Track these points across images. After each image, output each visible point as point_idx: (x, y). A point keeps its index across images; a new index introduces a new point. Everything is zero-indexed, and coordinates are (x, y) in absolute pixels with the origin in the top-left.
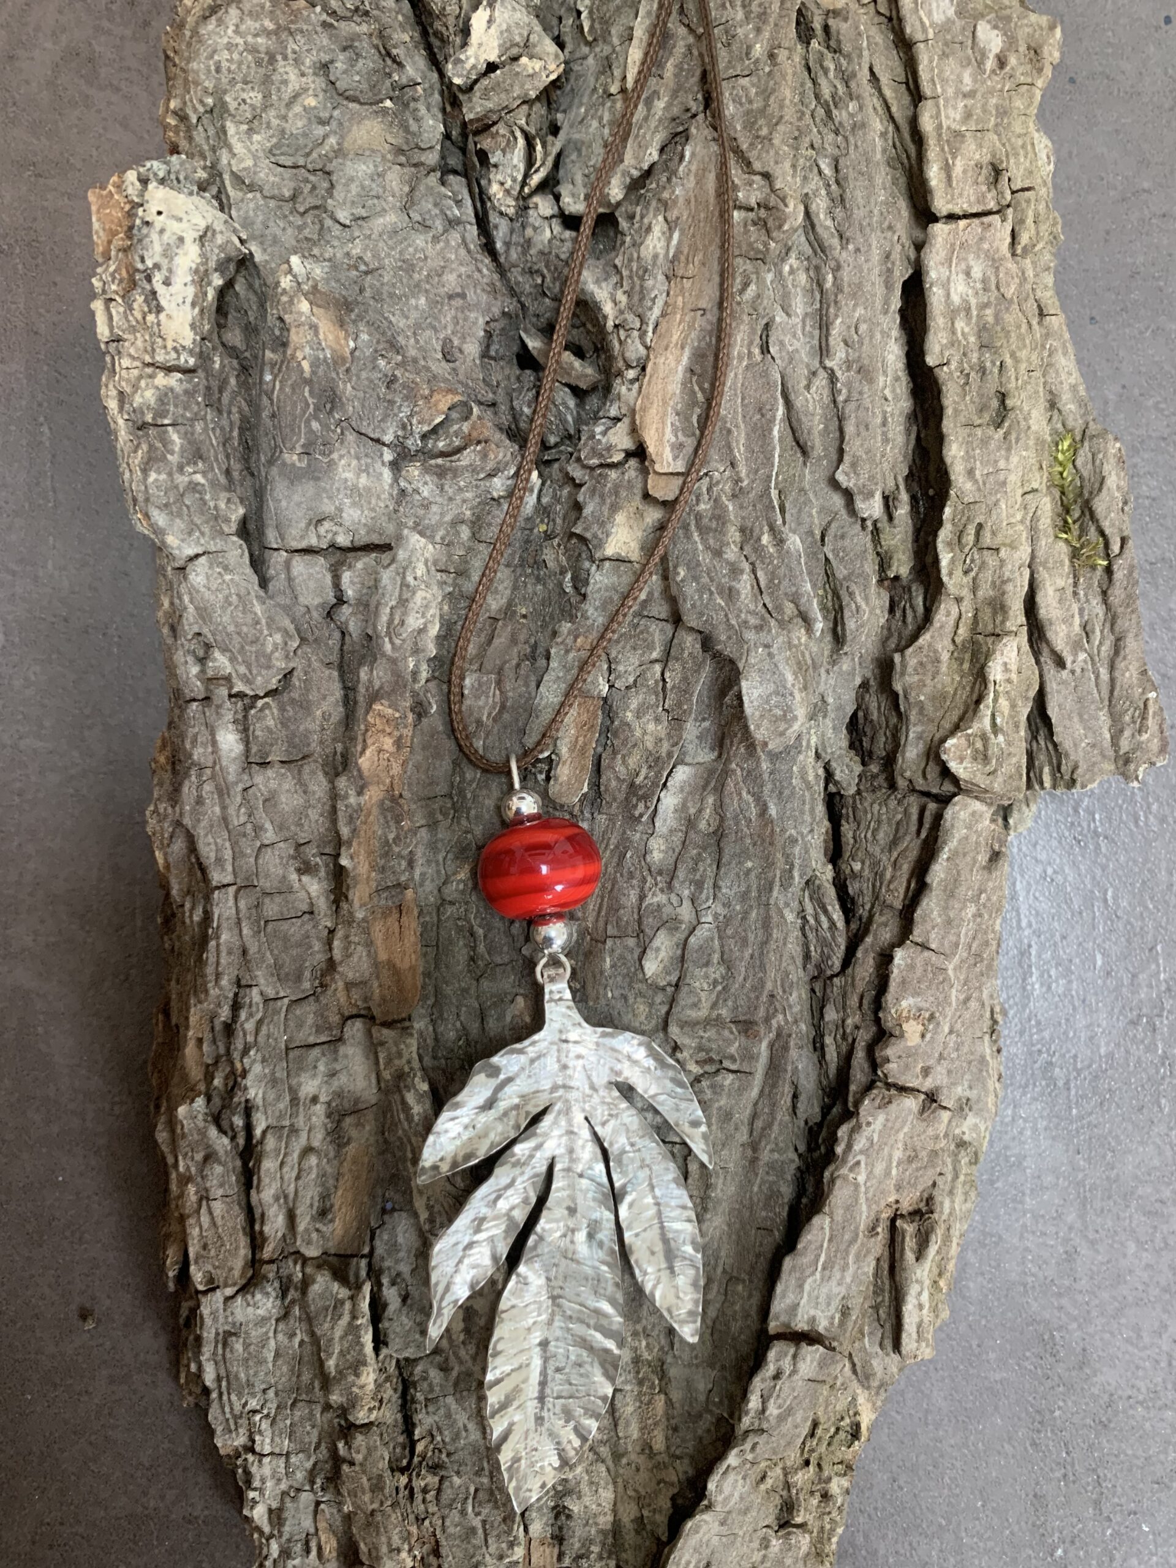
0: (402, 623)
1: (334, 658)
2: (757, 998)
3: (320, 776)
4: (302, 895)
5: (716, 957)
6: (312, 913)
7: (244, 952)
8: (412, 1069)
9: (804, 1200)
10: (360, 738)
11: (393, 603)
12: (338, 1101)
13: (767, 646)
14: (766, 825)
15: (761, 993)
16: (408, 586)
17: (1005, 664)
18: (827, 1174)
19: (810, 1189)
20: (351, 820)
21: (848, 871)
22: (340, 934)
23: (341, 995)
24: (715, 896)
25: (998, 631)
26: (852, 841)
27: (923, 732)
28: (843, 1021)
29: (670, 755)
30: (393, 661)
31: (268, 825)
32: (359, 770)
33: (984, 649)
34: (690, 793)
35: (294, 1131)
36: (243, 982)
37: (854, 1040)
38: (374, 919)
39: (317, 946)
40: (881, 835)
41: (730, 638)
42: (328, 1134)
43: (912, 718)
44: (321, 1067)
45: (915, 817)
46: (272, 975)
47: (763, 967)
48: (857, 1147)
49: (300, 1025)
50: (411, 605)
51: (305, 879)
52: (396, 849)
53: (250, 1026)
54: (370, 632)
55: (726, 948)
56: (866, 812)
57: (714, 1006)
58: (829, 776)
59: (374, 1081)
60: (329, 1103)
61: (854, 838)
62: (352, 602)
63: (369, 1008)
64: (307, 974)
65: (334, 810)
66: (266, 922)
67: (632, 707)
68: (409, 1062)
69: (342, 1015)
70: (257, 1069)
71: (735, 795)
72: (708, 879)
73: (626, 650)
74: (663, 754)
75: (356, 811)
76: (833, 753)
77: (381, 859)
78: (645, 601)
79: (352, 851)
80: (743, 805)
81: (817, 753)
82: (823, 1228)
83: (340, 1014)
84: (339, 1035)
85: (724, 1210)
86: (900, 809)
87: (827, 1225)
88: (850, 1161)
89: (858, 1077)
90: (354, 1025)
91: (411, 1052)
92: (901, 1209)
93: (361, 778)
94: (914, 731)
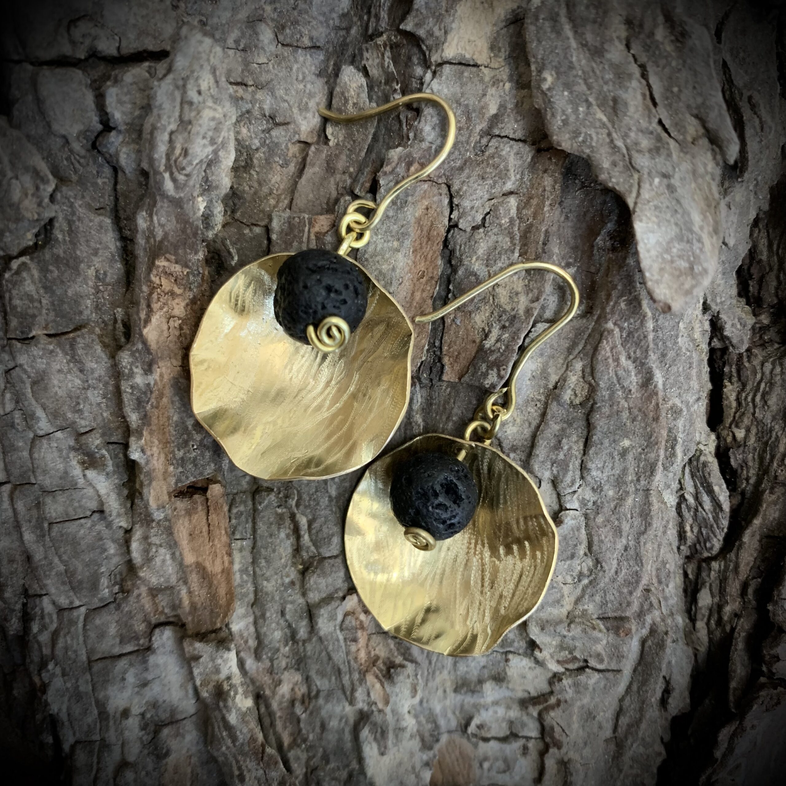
0: (185, 152)
1: (108, 200)
2: (631, 593)
3: (98, 348)
4: (90, 491)
5: (582, 549)
6: (102, 512)
7: (29, 558)
8: (232, 685)
10: (143, 304)
11: (173, 127)
12: (153, 712)
13: (665, 176)
14: (649, 398)
15: (635, 589)
16: (191, 103)
20: (140, 404)
21: (729, 439)
22: (138, 534)
23: (146, 602)
24: (582, 478)
26: (734, 404)
28: (720, 607)
29: (528, 312)
30: (178, 203)
31: (40, 413)
32: (145, 342)
34: (553, 357)
35: (105, 745)
36: (31, 592)
37: (733, 630)
38: (178, 517)
39: (112, 548)
40: (773, 401)
41: (614, 164)
42: (144, 747)
44: (131, 678)
46: (64, 583)
47: (638, 559)
48: (737, 751)
49: (102, 635)
50: (195, 129)
51: (91, 474)
52: (198, 437)
53: (44, 638)
54: (145, 166)
55: (595, 539)
57: (578, 601)
58: (716, 329)
59: (191, 692)
60: (143, 715)
61: (739, 402)
62: (122, 128)
63: (178, 616)
64: (104, 581)
65: (118, 392)
66: (50, 524)
67: (480, 252)
69: (149, 623)
70: (58, 683)
71: (610, 360)
72: (573, 459)
73: (472, 179)
74: (521, 312)
75: (145, 393)
76: (722, 303)
77: (179, 450)
78: (496, 116)
79: (143, 441)
80: (621, 372)
81: (705, 303)
83: (147, 621)
84: (147, 644)
88: (730, 765)
89: (739, 671)
90: (162, 634)
91: (231, 666)
93: (148, 353)
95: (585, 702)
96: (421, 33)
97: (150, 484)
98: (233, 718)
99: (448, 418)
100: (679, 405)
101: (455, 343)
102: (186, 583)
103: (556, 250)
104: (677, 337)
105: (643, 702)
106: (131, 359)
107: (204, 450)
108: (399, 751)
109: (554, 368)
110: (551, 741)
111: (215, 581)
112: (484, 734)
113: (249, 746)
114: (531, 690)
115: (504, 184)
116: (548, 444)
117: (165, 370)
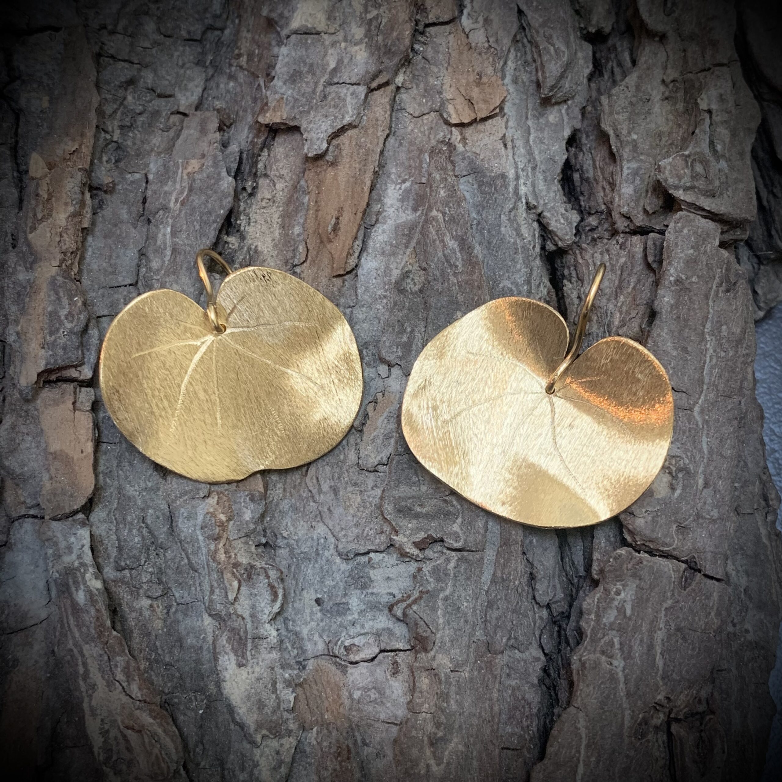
8: (83, 565)
10: (31, 214)
14: (473, 268)
17: (721, 95)
18: (575, 658)
20: (19, 297)
25: (708, 65)
27: (639, 168)
32: (29, 244)
33: (697, 85)
43: (625, 156)
45: (639, 255)
48: (605, 620)
52: (69, 325)
56: (588, 265)
58: (544, 228)
61: (579, 297)
63: (38, 505)
68: (79, 557)
71: (438, 242)
72: (416, 340)
73: (317, 119)
75: (25, 288)
76: (545, 204)
77: (51, 336)
78: (335, 70)
79: (19, 328)
80: (447, 252)
81: (527, 203)
82: (577, 729)
83: (7, 516)
84: (5, 539)
85: (460, 727)
86: (623, 253)
87: (582, 724)
88: (600, 639)
89: (603, 545)
90: (21, 527)
91: (83, 546)
92: (675, 710)
93: (32, 254)
94: (628, 167)
95: (447, 592)
96: (274, 15)
97: (21, 366)
98: (81, 597)
102: (48, 470)
103: (394, 170)
104: (499, 226)
105: (508, 588)
106: (15, 260)
107: (73, 337)
108: (258, 664)
109: (395, 264)
110: (417, 642)
111: (77, 468)
112: (352, 658)
113: (95, 629)
114: (396, 592)
115: (343, 118)
116: (393, 330)
117: (44, 269)
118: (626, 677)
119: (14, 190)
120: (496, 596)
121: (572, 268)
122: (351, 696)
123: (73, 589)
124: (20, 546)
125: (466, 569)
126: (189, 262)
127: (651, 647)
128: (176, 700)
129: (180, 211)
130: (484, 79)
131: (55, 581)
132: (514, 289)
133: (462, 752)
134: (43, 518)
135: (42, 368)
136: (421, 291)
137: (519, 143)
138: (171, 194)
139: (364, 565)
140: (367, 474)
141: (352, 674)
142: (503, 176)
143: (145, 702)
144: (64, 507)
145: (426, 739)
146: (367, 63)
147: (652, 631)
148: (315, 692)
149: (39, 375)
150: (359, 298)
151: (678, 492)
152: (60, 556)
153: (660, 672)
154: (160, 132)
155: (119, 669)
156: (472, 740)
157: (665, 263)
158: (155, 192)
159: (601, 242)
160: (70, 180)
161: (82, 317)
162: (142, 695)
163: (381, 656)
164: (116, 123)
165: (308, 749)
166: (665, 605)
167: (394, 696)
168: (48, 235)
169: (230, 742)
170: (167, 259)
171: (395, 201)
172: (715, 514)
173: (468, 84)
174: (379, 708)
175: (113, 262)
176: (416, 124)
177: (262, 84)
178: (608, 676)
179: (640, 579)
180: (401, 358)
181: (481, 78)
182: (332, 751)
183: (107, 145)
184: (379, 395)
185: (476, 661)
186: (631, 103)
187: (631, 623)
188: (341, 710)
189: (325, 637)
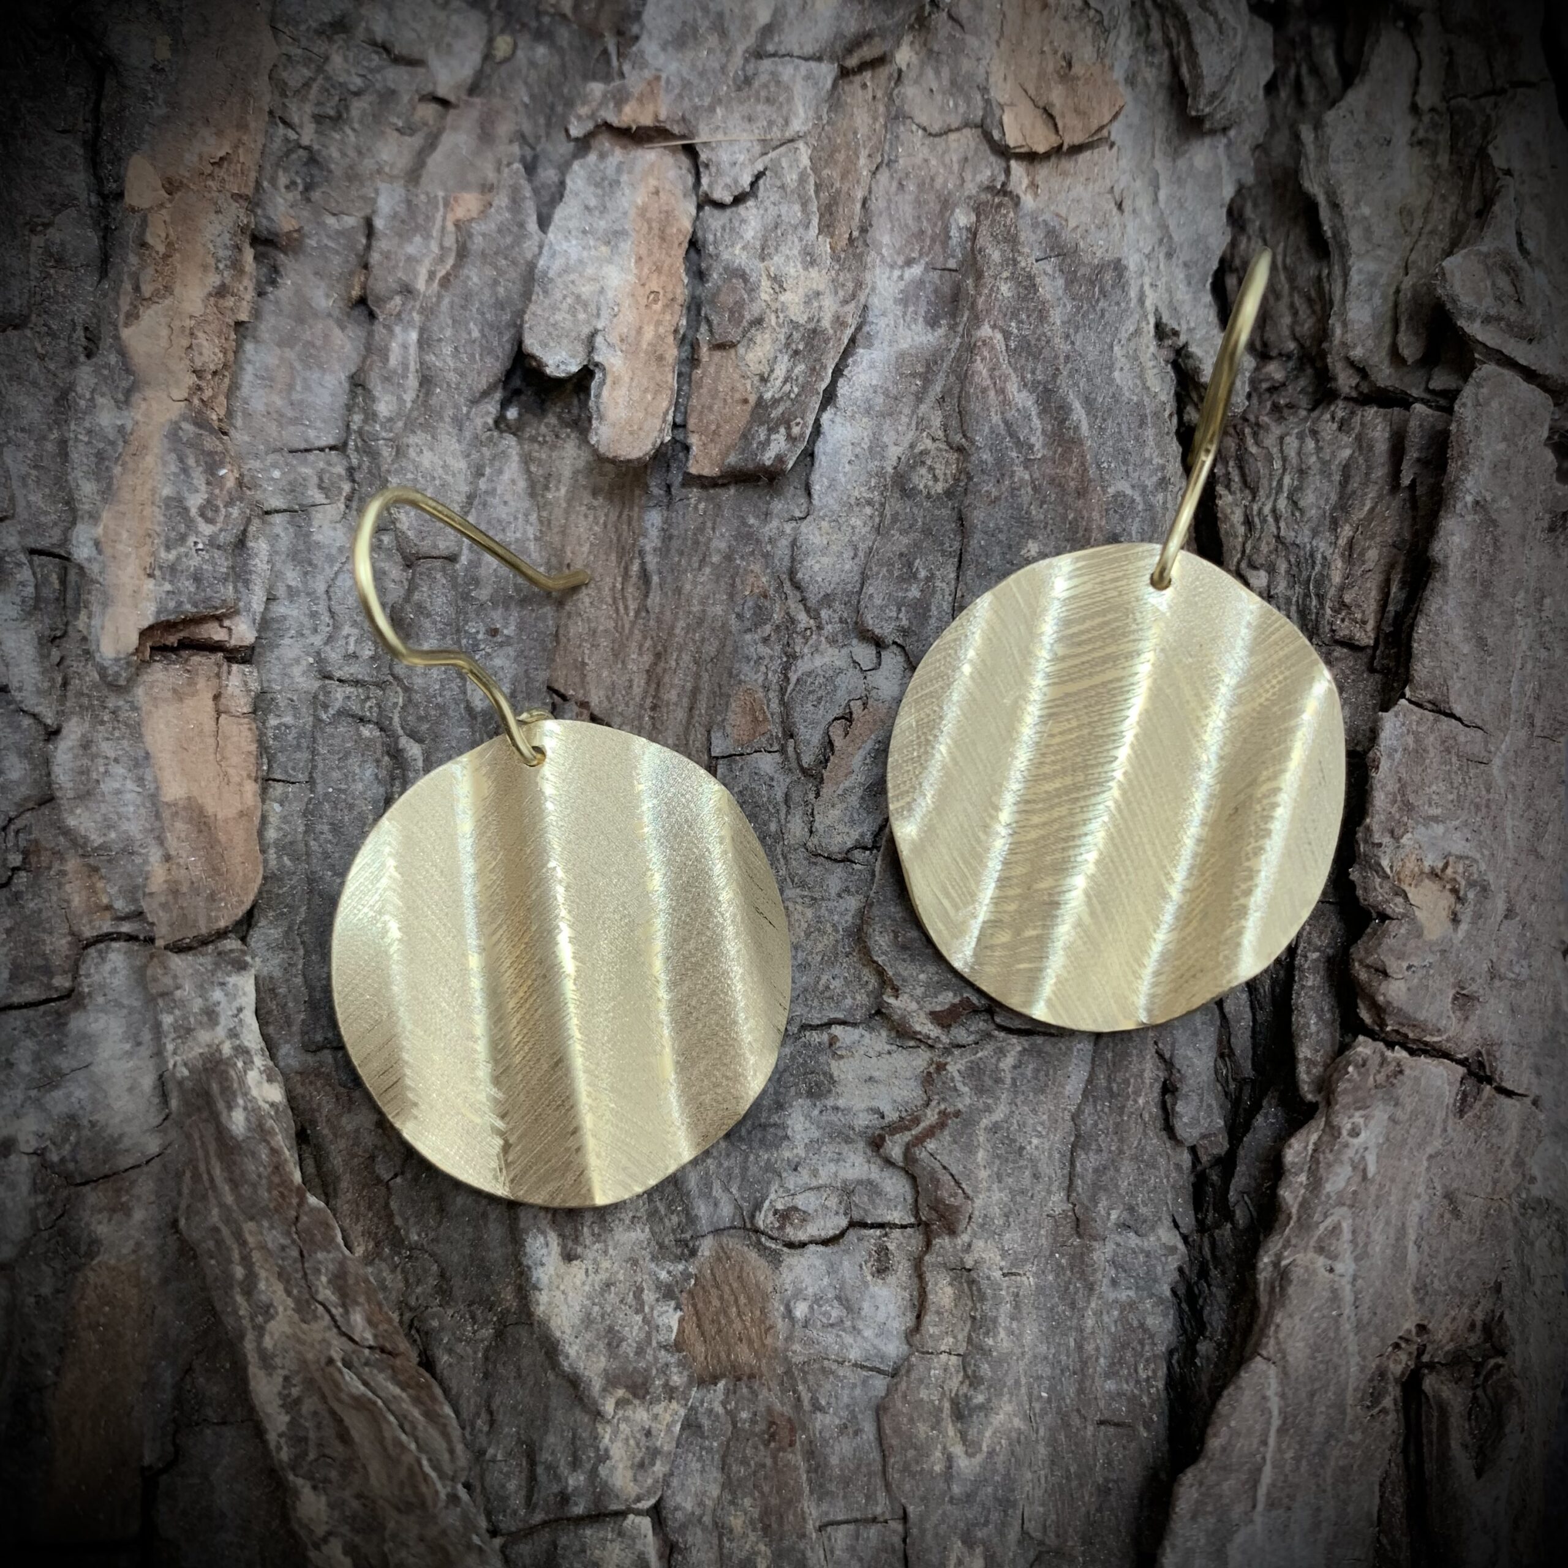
8: (242, 1051)
9: (1204, 1347)
10: (128, 286)
14: (1066, 453)
17: (1528, 144)
18: (1265, 1260)
19: (1216, 1316)
20: (100, 464)
22: (70, 738)
25: (1499, 84)
26: (1241, 530)
27: (1377, 273)
29: (839, 322)
32: (122, 353)
34: (888, 412)
38: (156, 701)
39: (16, 769)
40: (1308, 499)
42: (37, 1232)
43: (1352, 248)
44: (24, 1063)
45: (1382, 447)
48: (1328, 1187)
52: (206, 529)
56: (1270, 459)
58: (1186, 378)
61: (1248, 522)
63: (139, 915)
67: (750, 235)
68: (233, 1034)
69: (77, 937)
71: (992, 393)
72: (938, 596)
73: (730, 124)
74: (826, 323)
75: (112, 443)
76: (1192, 330)
77: (168, 548)
78: (768, 29)
79: (99, 531)
80: (1011, 414)
81: (1158, 326)
82: (1265, 1398)
83: (72, 934)
84: (67, 985)
85: (1017, 1382)
86: (1346, 439)
87: (1272, 1388)
88: (1318, 1224)
89: (1313, 1029)
90: (103, 960)
91: (240, 1010)
92: (1429, 1348)
93: (128, 371)
94: (1361, 268)
95: (998, 1115)
97: (103, 614)
98: (238, 1121)
99: (703, 562)
100: (1129, 492)
101: (710, 408)
102: (161, 841)
103: (886, 239)
104: (1111, 368)
105: (1121, 1110)
106: (93, 381)
107: (217, 553)
108: (606, 1252)
109: (892, 433)
110: (934, 1216)
111: (221, 836)
112: (793, 1233)
113: (269, 1191)
114: (886, 1108)
115: (787, 122)
116: (890, 572)
117: (155, 405)
118: (1356, 1294)
119: (90, 233)
120: (1096, 1125)
121: (1231, 463)
122: (789, 1313)
123: (221, 1105)
124: (101, 1000)
125: (1037, 1071)
126: (456, 407)
127: (1402, 1232)
128: (435, 1323)
129: (440, 297)
130: (1078, 69)
131: (180, 1083)
132: (1138, 499)
133: (1020, 1432)
134: (150, 940)
135: (148, 620)
136: (949, 493)
137: (1143, 203)
138: (418, 261)
139: (819, 1048)
140: (828, 864)
141: (790, 1268)
142: (1119, 267)
143: (383, 1350)
144: (196, 921)
145: (947, 1405)
146: (838, 17)
147: (1404, 1201)
148: (716, 1302)
149: (144, 634)
150: (816, 502)
151: (1464, 927)
152: (189, 1031)
153: (1413, 1278)
154: (396, 134)
155: (324, 1279)
156: (1037, 1406)
157: (1452, 467)
158: (387, 256)
159: (1295, 414)
160: (213, 216)
161: (235, 512)
162: (375, 1336)
163: (852, 1235)
164: (309, 109)
165: (706, 1423)
166: (1430, 1150)
167: (881, 1317)
168: (164, 332)
169: (546, 1407)
170: (409, 397)
171: (890, 303)
172: (1522, 970)
173: (1042, 75)
174: (848, 1339)
175: (295, 396)
176: (933, 149)
177: (612, 49)
178: (1326, 1294)
179: (1396, 1105)
180: (905, 632)
181: (1070, 65)
182: (757, 1429)
183: (287, 154)
184: (856, 707)
185: (1052, 1254)
186: (1358, 144)
187: (1373, 1189)
188: (769, 1341)
189: (734, 1190)
